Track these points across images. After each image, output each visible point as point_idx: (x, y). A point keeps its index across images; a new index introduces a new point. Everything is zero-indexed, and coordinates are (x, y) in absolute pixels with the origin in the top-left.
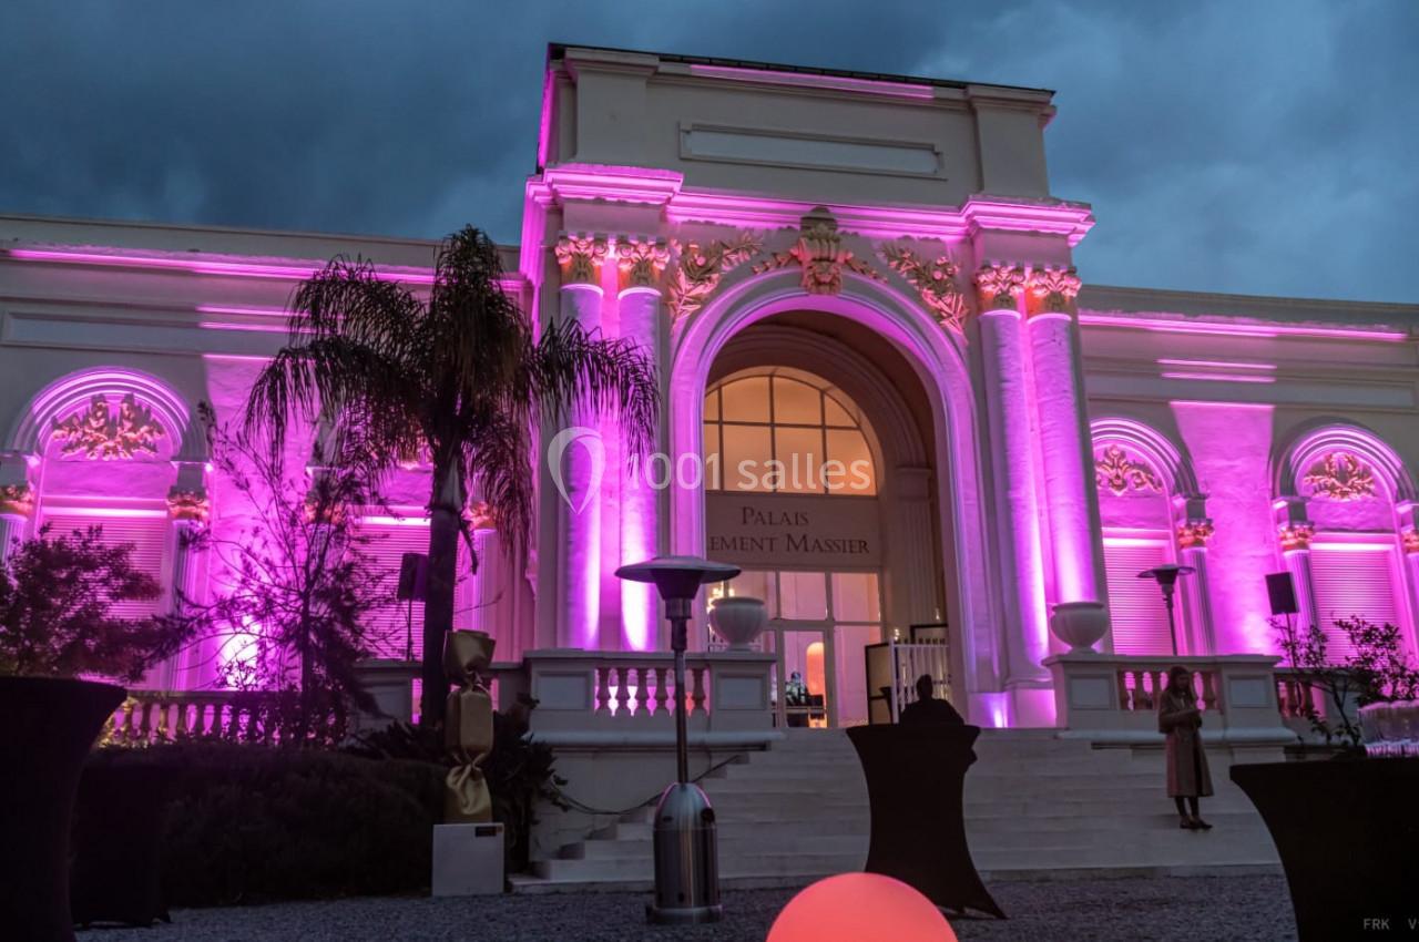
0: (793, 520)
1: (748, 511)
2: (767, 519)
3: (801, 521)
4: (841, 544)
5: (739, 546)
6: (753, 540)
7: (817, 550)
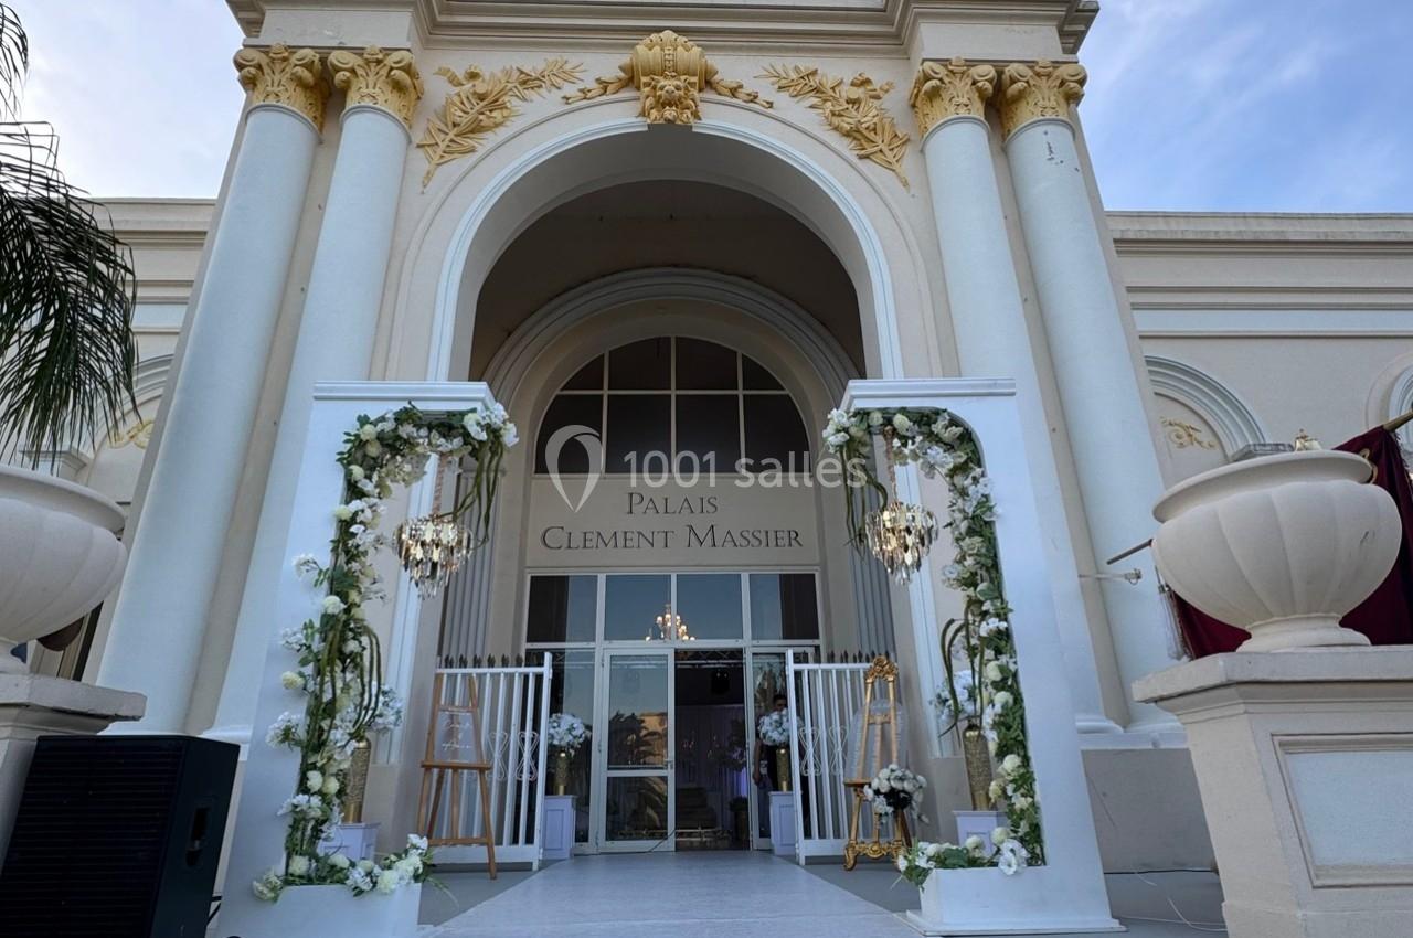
0: (696, 507)
1: (636, 499)
2: (661, 509)
3: (707, 507)
4: (762, 536)
5: (621, 542)
6: (640, 533)
7: (729, 545)
